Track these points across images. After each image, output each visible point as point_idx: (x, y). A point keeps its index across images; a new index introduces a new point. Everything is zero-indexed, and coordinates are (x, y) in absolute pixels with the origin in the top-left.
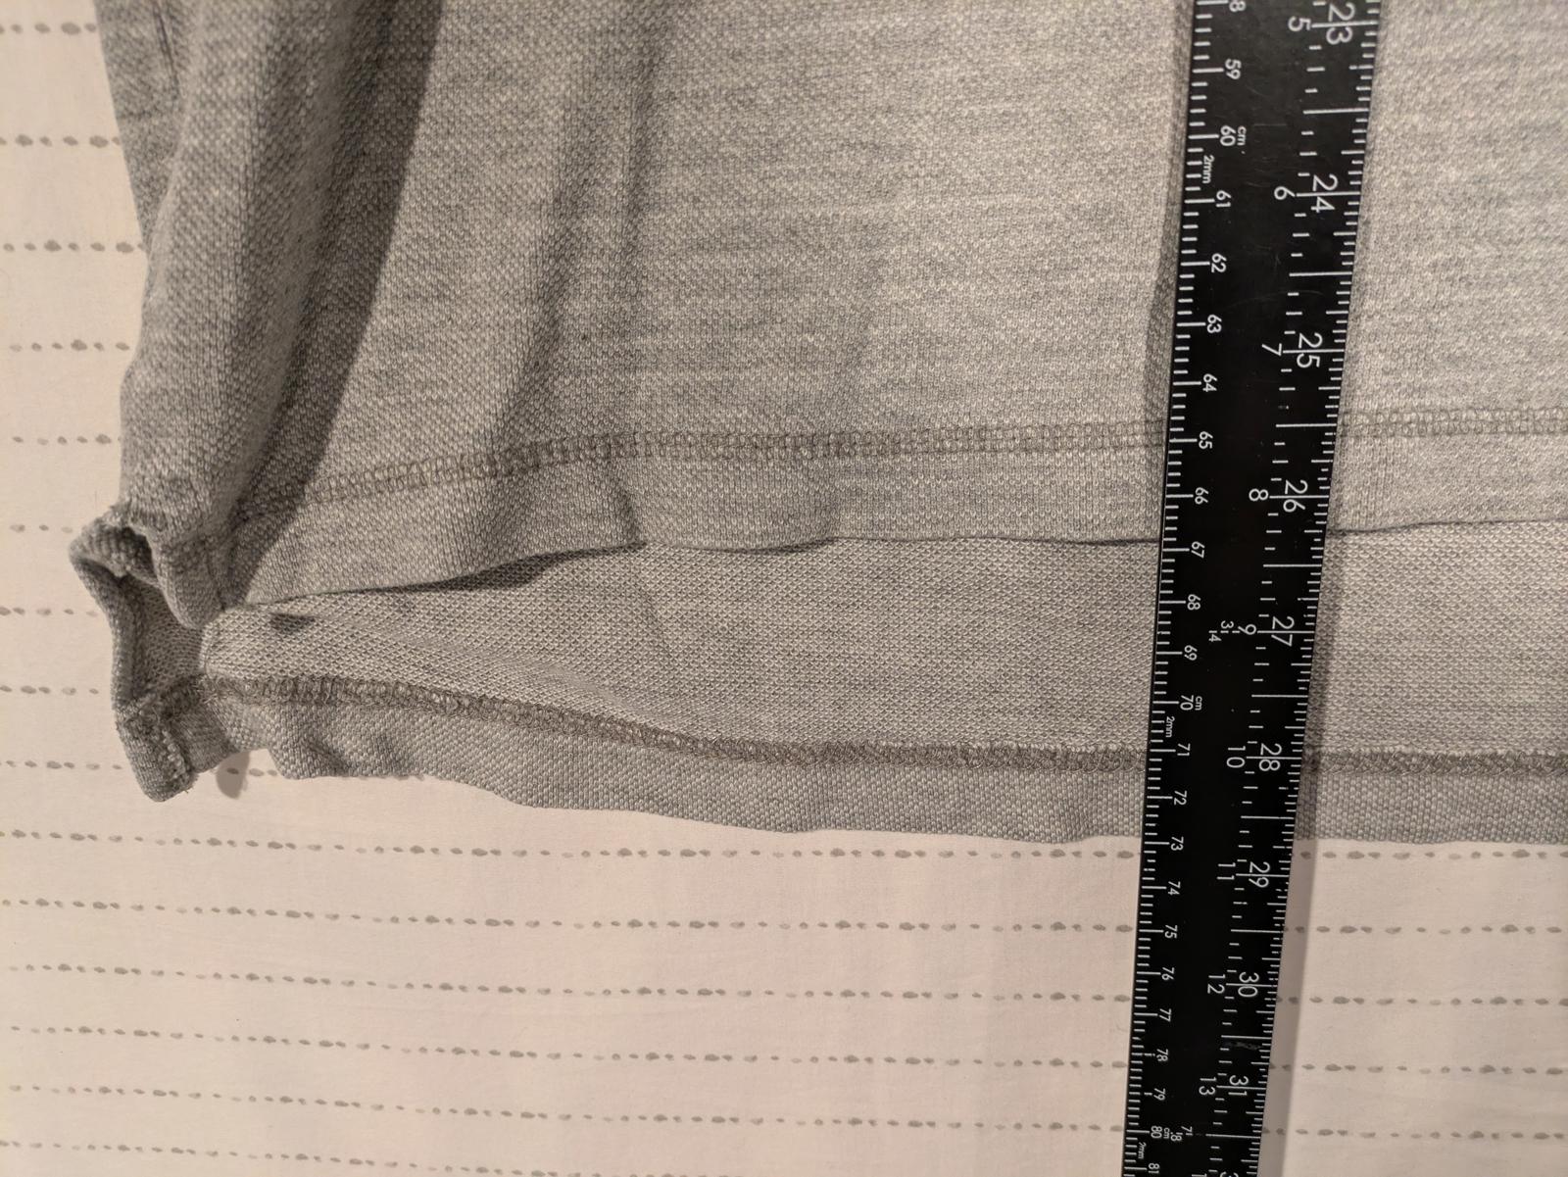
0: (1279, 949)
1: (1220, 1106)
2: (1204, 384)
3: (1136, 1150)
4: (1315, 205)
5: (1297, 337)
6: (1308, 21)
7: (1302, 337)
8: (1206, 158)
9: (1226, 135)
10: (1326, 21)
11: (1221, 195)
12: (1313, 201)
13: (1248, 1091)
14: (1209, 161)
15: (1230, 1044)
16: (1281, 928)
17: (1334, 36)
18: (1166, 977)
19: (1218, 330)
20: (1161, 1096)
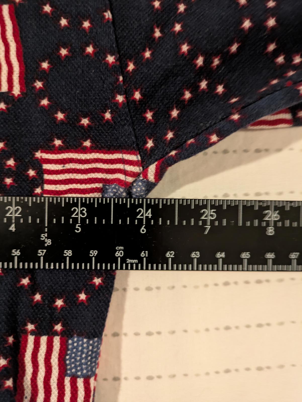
2: (221, 258)
4: (148, 216)
5: (203, 220)
6: (78, 225)
7: (203, 218)
8: (128, 262)
9: (119, 255)
10: (78, 218)
11: (142, 255)
12: (147, 217)
14: (129, 261)
17: (83, 214)
19: (198, 253)
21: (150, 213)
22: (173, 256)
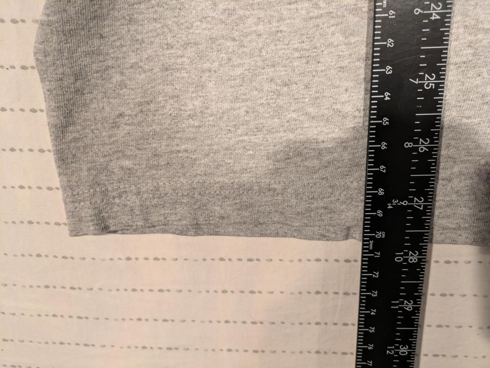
0: (416, 335)
2: (385, 97)
4: (432, 16)
7: (426, 75)
11: (391, 12)
18: (370, 348)
21: (435, 18)
22: (389, 46)
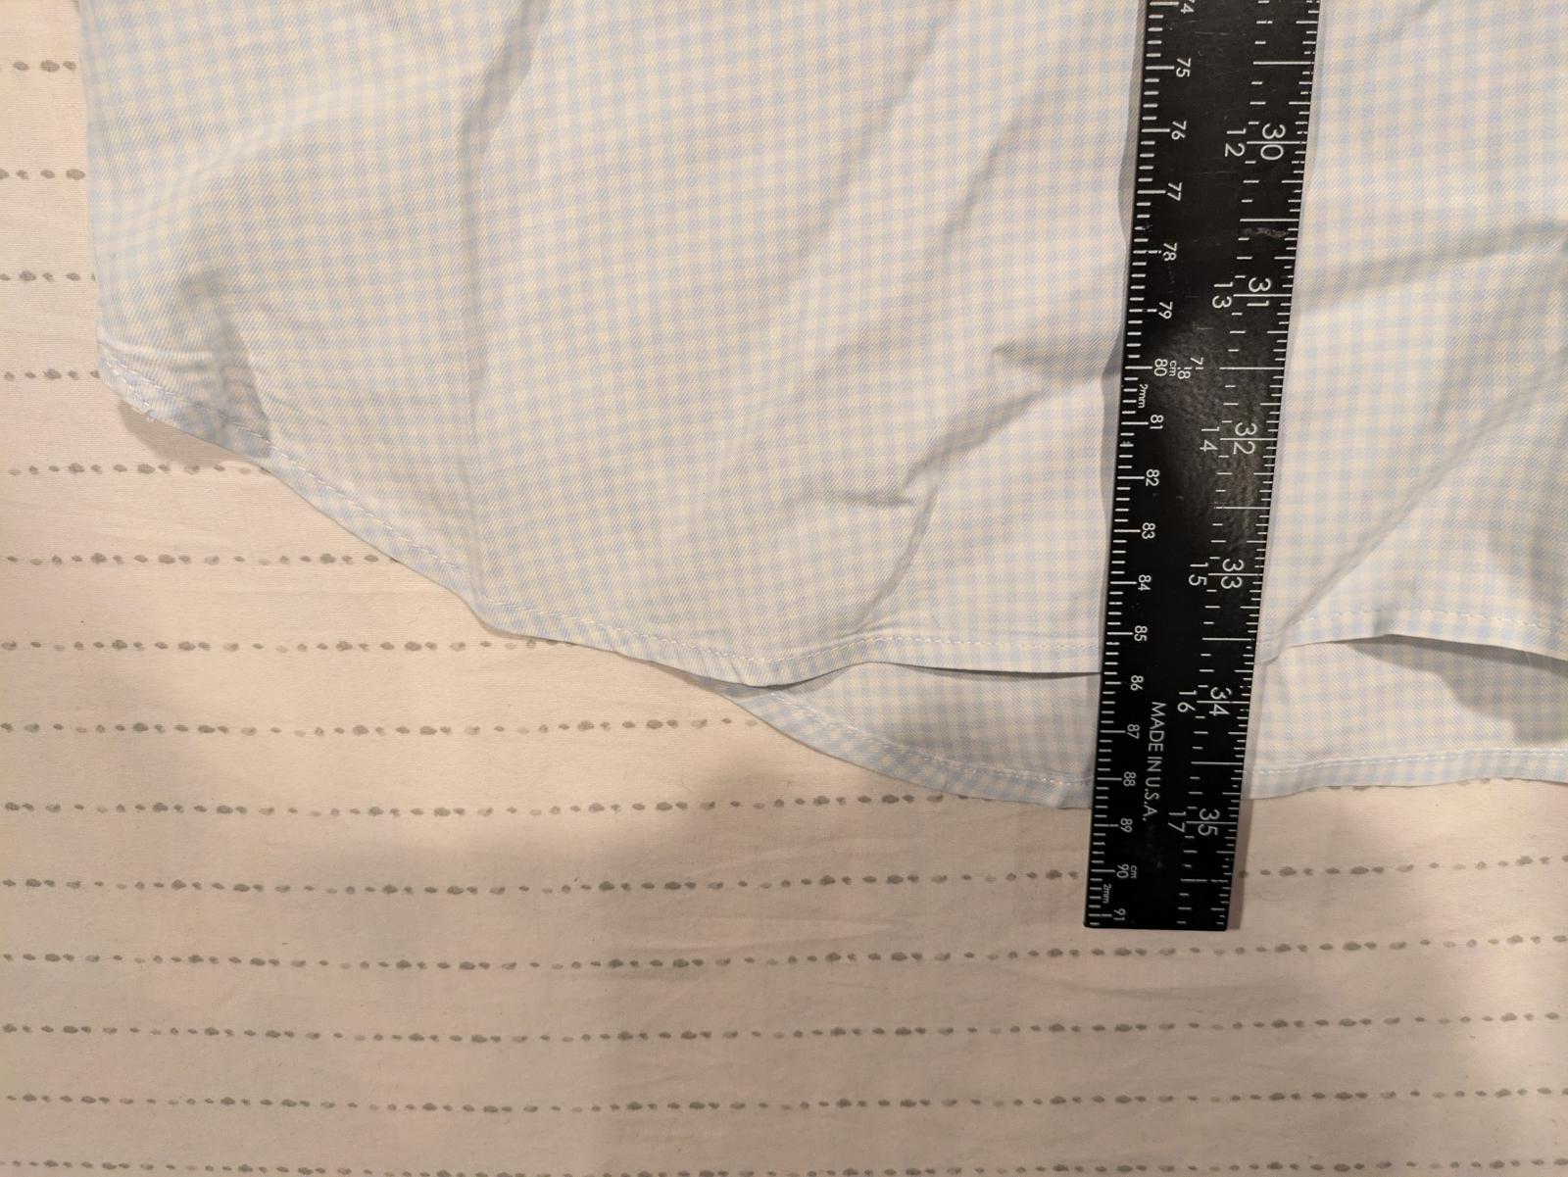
0: (1309, 88)
1: (1237, 323)
3: (1135, 396)
13: (1268, 298)
15: (1249, 230)
16: (1312, 58)
18: (1177, 136)
20: (1166, 315)
